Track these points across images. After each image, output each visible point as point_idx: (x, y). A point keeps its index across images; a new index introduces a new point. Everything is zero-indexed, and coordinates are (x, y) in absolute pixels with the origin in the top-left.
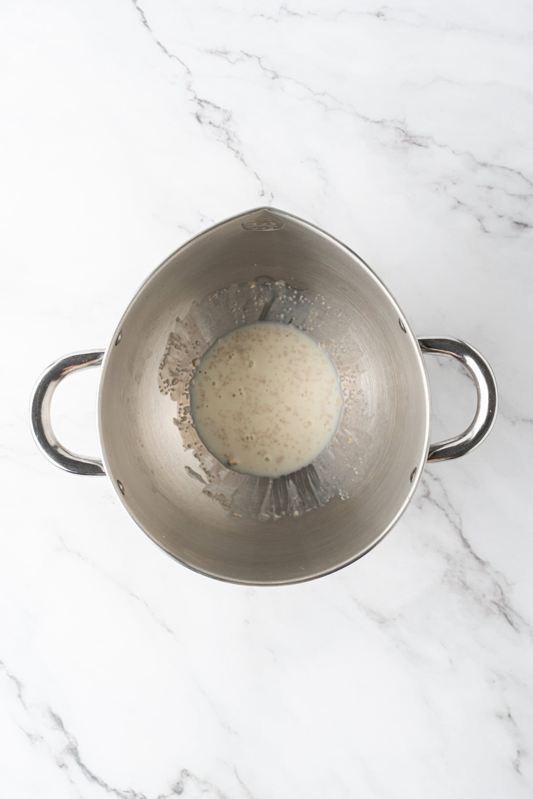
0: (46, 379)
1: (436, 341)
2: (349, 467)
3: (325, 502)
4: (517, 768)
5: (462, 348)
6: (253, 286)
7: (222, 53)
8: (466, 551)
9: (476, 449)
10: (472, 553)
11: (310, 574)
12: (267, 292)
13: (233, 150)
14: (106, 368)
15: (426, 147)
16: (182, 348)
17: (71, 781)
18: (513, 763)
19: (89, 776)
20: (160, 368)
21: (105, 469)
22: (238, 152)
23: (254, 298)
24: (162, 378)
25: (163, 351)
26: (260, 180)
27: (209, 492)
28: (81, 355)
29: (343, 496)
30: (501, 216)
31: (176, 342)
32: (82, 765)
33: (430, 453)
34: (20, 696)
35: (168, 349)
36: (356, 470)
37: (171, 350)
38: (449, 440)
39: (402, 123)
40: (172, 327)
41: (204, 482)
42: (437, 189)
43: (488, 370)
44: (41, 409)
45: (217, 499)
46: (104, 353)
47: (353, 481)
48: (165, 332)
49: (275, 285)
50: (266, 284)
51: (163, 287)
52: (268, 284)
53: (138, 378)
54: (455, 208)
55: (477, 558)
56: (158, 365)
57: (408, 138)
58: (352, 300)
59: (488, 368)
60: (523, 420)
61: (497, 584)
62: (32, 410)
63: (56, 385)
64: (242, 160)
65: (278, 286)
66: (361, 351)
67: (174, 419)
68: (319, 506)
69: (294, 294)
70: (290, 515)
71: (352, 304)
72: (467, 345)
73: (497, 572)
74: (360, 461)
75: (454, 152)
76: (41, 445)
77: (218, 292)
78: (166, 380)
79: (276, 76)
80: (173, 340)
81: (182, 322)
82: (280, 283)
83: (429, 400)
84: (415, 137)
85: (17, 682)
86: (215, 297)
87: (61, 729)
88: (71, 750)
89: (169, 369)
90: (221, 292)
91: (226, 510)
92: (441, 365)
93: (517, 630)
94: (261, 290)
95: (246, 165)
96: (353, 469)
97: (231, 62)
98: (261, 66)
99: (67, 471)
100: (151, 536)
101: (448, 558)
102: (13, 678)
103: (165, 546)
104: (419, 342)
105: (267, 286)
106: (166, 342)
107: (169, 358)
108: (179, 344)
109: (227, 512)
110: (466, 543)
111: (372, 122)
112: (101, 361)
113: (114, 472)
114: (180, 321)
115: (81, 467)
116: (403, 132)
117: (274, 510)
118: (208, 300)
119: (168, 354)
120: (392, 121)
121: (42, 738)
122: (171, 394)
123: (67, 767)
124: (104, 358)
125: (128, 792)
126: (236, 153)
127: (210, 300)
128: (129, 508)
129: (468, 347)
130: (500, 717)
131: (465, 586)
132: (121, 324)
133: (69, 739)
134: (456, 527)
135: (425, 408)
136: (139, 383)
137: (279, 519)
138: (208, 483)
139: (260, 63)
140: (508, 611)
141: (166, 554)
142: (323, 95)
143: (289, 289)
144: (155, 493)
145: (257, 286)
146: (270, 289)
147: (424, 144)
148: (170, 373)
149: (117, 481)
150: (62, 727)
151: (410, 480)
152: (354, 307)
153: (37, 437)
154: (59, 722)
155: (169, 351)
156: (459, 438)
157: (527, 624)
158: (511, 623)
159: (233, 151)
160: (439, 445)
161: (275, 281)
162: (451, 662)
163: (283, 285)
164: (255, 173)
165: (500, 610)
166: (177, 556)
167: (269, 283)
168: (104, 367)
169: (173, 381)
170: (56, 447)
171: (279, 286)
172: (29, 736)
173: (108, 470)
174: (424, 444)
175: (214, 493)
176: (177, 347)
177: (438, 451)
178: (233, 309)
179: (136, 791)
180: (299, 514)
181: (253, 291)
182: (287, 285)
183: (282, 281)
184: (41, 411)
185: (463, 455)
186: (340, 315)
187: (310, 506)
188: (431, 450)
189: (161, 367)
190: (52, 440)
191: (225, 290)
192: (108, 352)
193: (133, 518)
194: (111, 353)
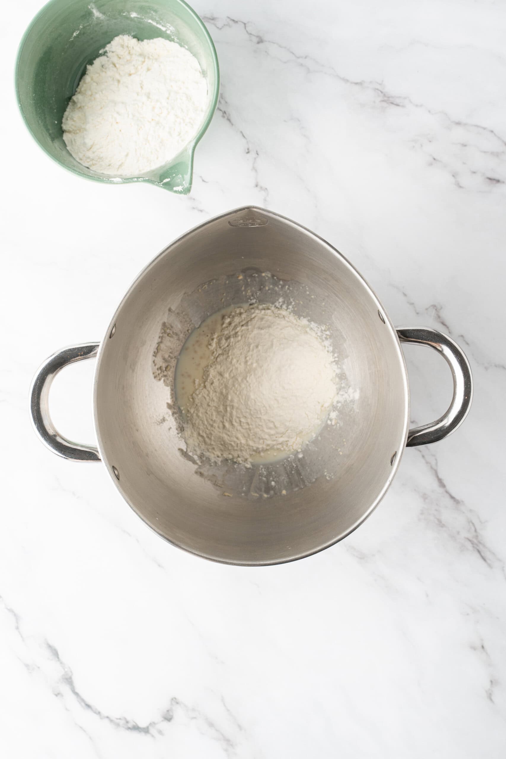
0: (44, 371)
1: (413, 331)
2: (334, 447)
3: (312, 482)
4: (490, 696)
5: (438, 338)
6: (241, 277)
7: (210, 19)
8: (441, 490)
9: (453, 433)
10: (447, 492)
11: (297, 554)
12: (254, 282)
13: (220, 110)
14: (100, 360)
15: (403, 106)
16: (174, 336)
17: (67, 709)
18: (486, 692)
19: (83, 704)
20: (153, 356)
21: (100, 456)
22: (225, 112)
23: (242, 288)
24: (155, 365)
25: (157, 340)
26: (246, 139)
27: (201, 473)
28: (77, 348)
29: (328, 476)
30: (474, 173)
31: (168, 331)
32: (76, 694)
33: (409, 438)
34: (17, 628)
35: (161, 338)
36: (340, 451)
37: (164, 338)
38: (427, 425)
39: (380, 84)
40: (165, 318)
41: (197, 464)
42: (414, 147)
43: (464, 358)
44: (40, 399)
45: (209, 480)
46: (98, 346)
47: (338, 461)
48: (158, 322)
49: (262, 276)
50: (253, 275)
51: (155, 280)
52: (255, 275)
53: (133, 366)
54: (431, 164)
55: (452, 497)
56: (152, 353)
57: (386, 99)
58: (335, 290)
59: (463, 357)
60: (496, 366)
61: (471, 522)
62: (31, 401)
63: (54, 377)
64: (229, 120)
65: (264, 277)
66: (344, 338)
67: (168, 403)
68: (305, 486)
69: (280, 284)
70: (279, 494)
71: (335, 294)
72: (442, 335)
73: (471, 511)
74: (344, 442)
75: (429, 111)
76: (40, 433)
77: (207, 283)
78: (159, 367)
79: (260, 41)
80: (166, 329)
81: (174, 312)
82: (267, 274)
83: (408, 387)
84: (392, 97)
85: (15, 615)
86: (205, 287)
87: (57, 659)
88: (67, 679)
89: (162, 356)
90: (210, 283)
91: (217, 490)
92: (418, 313)
93: (490, 566)
94: (249, 280)
95: (232, 124)
96: (338, 450)
97: (218, 28)
98: (247, 32)
99: (64, 458)
100: (145, 519)
101: (425, 497)
102: (11, 611)
103: (158, 528)
104: (397, 332)
105: (254, 277)
106: (159, 331)
107: (162, 346)
108: (171, 333)
109: (219, 492)
110: (441, 483)
111: (352, 83)
112: (96, 353)
113: (109, 459)
114: (172, 311)
115: (78, 454)
116: (382, 92)
117: (263, 489)
118: (198, 290)
119: (161, 342)
120: (371, 82)
121: (39, 668)
122: (164, 380)
123: (62, 696)
124: (99, 351)
125: (120, 719)
126: (223, 113)
127: (200, 290)
128: (123, 493)
129: (444, 337)
130: (474, 648)
131: (441, 524)
132: (114, 319)
133: (64, 669)
134: (432, 468)
135: (404, 395)
136: (133, 371)
137: (268, 498)
138: (200, 464)
139: (245, 28)
140: (481, 548)
141: (160, 536)
142: (306, 58)
143: (275, 279)
144: (149, 475)
145: (245, 277)
146: (257, 279)
147: (401, 104)
148: (163, 361)
149: (112, 467)
150: (58, 658)
151: (390, 464)
152: (337, 296)
153: (36, 426)
154: (55, 653)
155: (162, 339)
156: (437, 423)
157: (500, 560)
158: (484, 559)
159: (220, 112)
160: (417, 430)
161: (262, 272)
162: (427, 596)
163: (269, 275)
164: (241, 132)
165: (473, 547)
166: (170, 538)
167: (257, 274)
168: (99, 359)
169: (166, 368)
170: (55, 436)
171: (266, 277)
172: (27, 666)
173: (103, 456)
174: (402, 430)
175: (206, 474)
176: (169, 335)
177: (417, 436)
178: (222, 299)
179: (129, 719)
180: (287, 493)
181: (241, 281)
182: (273, 276)
183: (268, 272)
184: (40, 401)
185: (440, 440)
186: (323, 304)
187: (297, 486)
188: (410, 435)
189: (155, 355)
190: (50, 429)
191: (214, 281)
192: (103, 345)
193: (127, 502)
194: (106, 346)
